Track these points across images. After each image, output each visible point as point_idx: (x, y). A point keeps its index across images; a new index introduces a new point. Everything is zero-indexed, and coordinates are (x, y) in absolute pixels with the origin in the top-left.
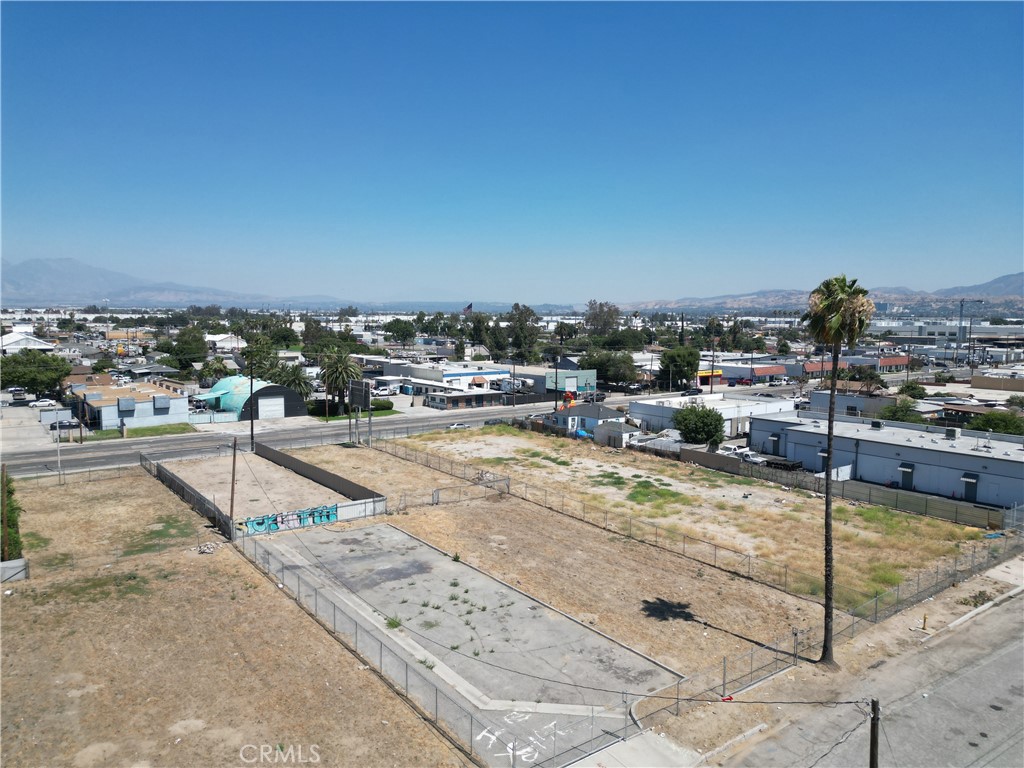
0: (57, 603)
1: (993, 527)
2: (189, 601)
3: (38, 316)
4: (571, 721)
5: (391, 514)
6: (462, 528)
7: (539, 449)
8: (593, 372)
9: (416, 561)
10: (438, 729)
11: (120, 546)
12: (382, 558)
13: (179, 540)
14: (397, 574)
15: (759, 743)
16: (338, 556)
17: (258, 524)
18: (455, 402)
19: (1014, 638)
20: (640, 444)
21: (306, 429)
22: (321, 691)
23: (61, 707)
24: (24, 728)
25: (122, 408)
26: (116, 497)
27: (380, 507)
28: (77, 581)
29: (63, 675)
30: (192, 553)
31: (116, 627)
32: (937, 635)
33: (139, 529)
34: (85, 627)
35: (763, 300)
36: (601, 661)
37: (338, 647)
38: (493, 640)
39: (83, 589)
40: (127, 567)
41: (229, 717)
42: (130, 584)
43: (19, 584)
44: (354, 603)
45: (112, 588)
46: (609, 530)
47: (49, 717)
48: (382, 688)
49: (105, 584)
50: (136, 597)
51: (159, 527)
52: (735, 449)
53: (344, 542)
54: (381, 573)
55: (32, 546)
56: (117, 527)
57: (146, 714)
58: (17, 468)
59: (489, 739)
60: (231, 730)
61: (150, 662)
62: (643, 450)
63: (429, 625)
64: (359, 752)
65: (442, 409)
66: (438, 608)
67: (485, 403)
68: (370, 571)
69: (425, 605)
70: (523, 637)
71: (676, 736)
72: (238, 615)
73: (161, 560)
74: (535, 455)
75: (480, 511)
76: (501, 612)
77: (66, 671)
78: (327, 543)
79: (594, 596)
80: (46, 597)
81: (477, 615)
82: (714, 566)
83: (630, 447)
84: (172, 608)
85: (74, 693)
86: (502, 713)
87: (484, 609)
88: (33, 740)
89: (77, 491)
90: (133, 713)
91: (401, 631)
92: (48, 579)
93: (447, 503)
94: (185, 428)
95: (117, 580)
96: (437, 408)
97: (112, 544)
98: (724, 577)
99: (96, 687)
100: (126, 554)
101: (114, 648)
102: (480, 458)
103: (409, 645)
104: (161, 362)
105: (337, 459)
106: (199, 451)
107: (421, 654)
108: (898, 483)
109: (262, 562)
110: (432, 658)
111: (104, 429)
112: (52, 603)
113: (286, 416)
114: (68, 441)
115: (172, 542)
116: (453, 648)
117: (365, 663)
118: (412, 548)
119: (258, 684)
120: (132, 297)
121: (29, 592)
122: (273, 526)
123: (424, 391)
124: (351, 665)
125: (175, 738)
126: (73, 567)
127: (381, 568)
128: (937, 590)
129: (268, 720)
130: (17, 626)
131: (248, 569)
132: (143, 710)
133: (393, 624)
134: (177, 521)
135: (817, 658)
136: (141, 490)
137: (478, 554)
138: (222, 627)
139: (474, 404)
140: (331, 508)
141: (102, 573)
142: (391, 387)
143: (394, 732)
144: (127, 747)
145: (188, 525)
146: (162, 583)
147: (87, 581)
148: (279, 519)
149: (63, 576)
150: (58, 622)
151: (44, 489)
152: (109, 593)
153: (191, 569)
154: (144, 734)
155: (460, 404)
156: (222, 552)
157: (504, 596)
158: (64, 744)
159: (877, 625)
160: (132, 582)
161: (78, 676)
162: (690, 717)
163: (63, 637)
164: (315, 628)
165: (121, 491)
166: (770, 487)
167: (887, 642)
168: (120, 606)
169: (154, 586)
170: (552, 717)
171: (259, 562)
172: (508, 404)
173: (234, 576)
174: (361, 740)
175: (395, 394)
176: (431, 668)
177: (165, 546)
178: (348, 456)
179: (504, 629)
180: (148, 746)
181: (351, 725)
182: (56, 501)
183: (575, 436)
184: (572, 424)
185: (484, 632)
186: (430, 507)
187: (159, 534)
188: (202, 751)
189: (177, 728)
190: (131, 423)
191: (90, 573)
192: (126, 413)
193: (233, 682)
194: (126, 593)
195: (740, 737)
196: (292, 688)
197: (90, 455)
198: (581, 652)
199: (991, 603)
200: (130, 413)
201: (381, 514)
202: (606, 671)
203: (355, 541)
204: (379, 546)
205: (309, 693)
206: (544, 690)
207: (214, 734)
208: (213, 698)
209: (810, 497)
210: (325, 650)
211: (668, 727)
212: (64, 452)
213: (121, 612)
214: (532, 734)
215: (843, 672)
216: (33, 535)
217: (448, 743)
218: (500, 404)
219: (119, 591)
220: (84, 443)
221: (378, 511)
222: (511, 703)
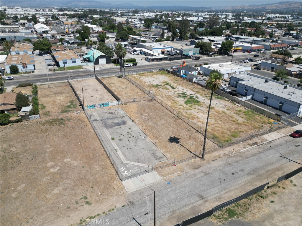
0: (46, 126)
1: (278, 120)
2: (72, 128)
4: (140, 167)
5: (123, 104)
6: (138, 111)
7: (169, 82)
9: (124, 121)
10: (113, 166)
11: (60, 110)
12: (116, 119)
13: (73, 109)
14: (118, 124)
15: (176, 176)
16: (107, 117)
18: (153, 60)
19: (254, 156)
20: (197, 82)
21: (111, 69)
22: (94, 155)
23: (45, 153)
24: (39, 157)
26: (61, 93)
28: (51, 120)
29: (46, 145)
30: (75, 114)
31: (57, 134)
32: (235, 153)
33: (65, 105)
34: (51, 133)
36: (153, 153)
37: (100, 144)
38: (132, 145)
39: (52, 122)
40: (61, 117)
41: (75, 159)
42: (61, 122)
43: (38, 120)
44: (106, 132)
45: (57, 122)
46: (174, 114)
47: (43, 155)
48: (105, 155)
49: (56, 121)
50: (62, 125)
51: (69, 104)
53: (109, 113)
54: (115, 123)
55: (42, 108)
56: (60, 104)
57: (60, 156)
58: (39, 81)
59: (122, 170)
60: (75, 162)
61: (63, 144)
62: (198, 84)
63: (120, 140)
64: (97, 170)
65: (150, 62)
66: (124, 135)
67: (162, 60)
68: (113, 123)
69: (121, 134)
70: (139, 145)
71: (159, 173)
72: (82, 133)
73: (68, 115)
74: (168, 84)
75: (144, 105)
76: (137, 138)
77: (47, 144)
78: (105, 113)
79: (160, 135)
80: (43, 124)
81: (132, 138)
82: (193, 128)
83: (195, 82)
84: (69, 130)
85: (48, 150)
86: (127, 164)
87: (133, 137)
88: (40, 160)
89: (52, 90)
90: (58, 156)
91: (114, 141)
92: (45, 119)
93: (137, 102)
94: (80, 67)
95: (58, 120)
96: (148, 61)
97: (59, 109)
99: (52, 149)
100: (62, 112)
101: (56, 139)
102: (152, 84)
103: (114, 145)
104: (77, 38)
105: (115, 82)
106: (82, 76)
107: (116, 147)
108: (263, 102)
109: (89, 117)
110: (118, 149)
111: (60, 67)
112: (45, 126)
113: (107, 63)
114: (52, 71)
115: (71, 110)
116: (123, 147)
117: (104, 149)
118: (124, 117)
119: (82, 152)
120: (72, 4)
121: (41, 122)
123: (146, 54)
124: (101, 149)
125: (65, 162)
126: (50, 116)
127: (115, 122)
128: (244, 140)
129: (82, 160)
130: (38, 132)
131: (86, 120)
132: (60, 155)
133: (113, 139)
134: (73, 103)
135: (201, 157)
136: (67, 91)
137: (139, 120)
138: (78, 136)
139: (159, 60)
141: (56, 118)
142: (138, 52)
143: (105, 166)
144: (56, 164)
145: (75, 104)
146: (68, 122)
147: (53, 120)
149: (48, 118)
150: (46, 131)
151: (45, 89)
152: (57, 124)
153: (74, 118)
154: (59, 161)
155: (155, 61)
156: (82, 114)
157: (140, 133)
158: (45, 161)
159: (222, 149)
160: (62, 121)
161: (49, 146)
162: (164, 169)
163: (47, 135)
164: (96, 139)
165: (63, 91)
166: (226, 100)
167: (221, 154)
168: (58, 128)
169: (66, 122)
170: (136, 166)
172: (169, 60)
173: (83, 121)
174: (98, 167)
175: (138, 54)
176: (117, 151)
177: (69, 111)
178: (119, 81)
179: (136, 143)
180: (59, 164)
181: (97, 163)
182: (48, 93)
183: (182, 77)
184: (182, 73)
185: (131, 143)
186: (133, 103)
187: (69, 107)
188: (69, 166)
189: (65, 160)
190: (67, 65)
191: (53, 118)
192: (65, 63)
193: (77, 150)
194: (60, 124)
195: (173, 175)
196: (88, 153)
197: (56, 77)
198: (150, 150)
199: (256, 145)
201: (120, 104)
202: (153, 156)
203: (112, 113)
204: (117, 115)
205: (91, 155)
206: (138, 160)
207: (72, 162)
208: (73, 154)
209: (235, 105)
210: (97, 144)
211: (159, 171)
212: (50, 75)
213: (59, 130)
214: (131, 170)
215: (205, 161)
216: (42, 105)
217: (114, 170)
218: (167, 61)
219: (59, 123)
220: (55, 72)
221: (119, 104)
222: (130, 162)
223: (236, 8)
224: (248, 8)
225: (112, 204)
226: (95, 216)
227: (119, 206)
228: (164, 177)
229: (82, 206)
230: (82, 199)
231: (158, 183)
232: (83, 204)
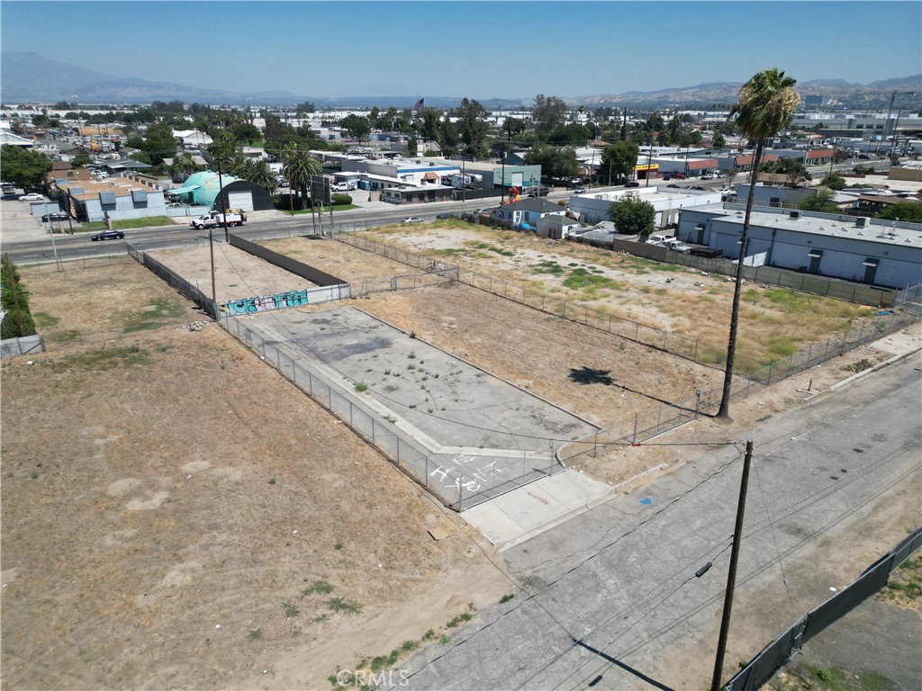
0: (73, 372)
1: (884, 305)
2: (185, 369)
3: (12, 112)
4: (508, 462)
5: (355, 298)
6: (417, 311)
7: (487, 241)
8: (539, 167)
9: (378, 338)
10: (400, 468)
11: (121, 325)
12: (348, 335)
13: (171, 319)
14: (362, 348)
15: (659, 478)
16: (311, 333)
17: (239, 306)
18: (409, 197)
20: (578, 236)
21: (274, 222)
22: (302, 440)
23: (90, 452)
24: (63, 467)
25: (105, 202)
26: (111, 282)
27: (345, 292)
28: (87, 353)
29: (87, 428)
30: (183, 331)
31: (127, 390)
32: (820, 395)
33: (135, 310)
34: (101, 391)
35: (704, 93)
36: (534, 417)
37: (315, 406)
38: (445, 401)
39: (94, 360)
40: (129, 341)
41: (230, 459)
42: (133, 356)
43: (38, 356)
44: (327, 372)
45: (119, 359)
46: (546, 312)
47: (82, 459)
48: (353, 438)
49: (112, 355)
50: (141, 366)
51: (152, 308)
52: (663, 239)
53: (315, 321)
54: (348, 347)
55: (43, 325)
56: (116, 309)
57: (161, 457)
58: (19, 256)
59: (441, 475)
60: (232, 469)
61: (159, 418)
62: (580, 241)
63: (391, 389)
64: (336, 485)
65: (397, 204)
66: (398, 376)
67: (436, 198)
68: (339, 345)
69: (387, 373)
70: (470, 398)
71: (592, 473)
72: (229, 381)
73: (158, 336)
74: (482, 246)
75: (433, 296)
76: (451, 379)
77: (90, 425)
78: (300, 322)
79: (530, 365)
80: (61, 367)
81: (430, 382)
82: (635, 341)
83: (569, 238)
84: (172, 376)
85: (99, 442)
86: (453, 456)
87: (437, 377)
88: (72, 476)
89: (74, 277)
90: (150, 456)
91: (368, 394)
92: (62, 352)
93: (404, 289)
94: (164, 220)
95: (122, 353)
96: (393, 203)
97: (113, 322)
98: (643, 350)
99: (117, 437)
100: (127, 331)
101: (127, 407)
102: (433, 250)
103: (374, 405)
104: (134, 157)
105: (304, 249)
106: (179, 242)
107: (385, 411)
108: (806, 268)
109: (244, 337)
110: (393, 415)
111: (91, 221)
112: (69, 371)
113: (255, 209)
114: (60, 232)
115: (165, 322)
116: (411, 407)
117: (338, 419)
118: (375, 327)
119: (250, 435)
121: (47, 362)
122: (252, 308)
123: (380, 186)
124: (327, 420)
125: (187, 474)
126: (82, 342)
127: (349, 343)
128: (825, 359)
129: (262, 461)
130: (42, 390)
131: (233, 344)
132: (158, 454)
133: (361, 388)
134: (167, 304)
135: (715, 414)
136: (132, 276)
137: (431, 332)
138: (216, 390)
139: (426, 199)
140: (302, 293)
141: (108, 347)
142: (350, 182)
143: (364, 470)
144: (148, 482)
145: (177, 307)
146: (162, 355)
147: (96, 353)
148: (257, 302)
149: (75, 350)
150: (76, 386)
151: (46, 275)
152: (117, 363)
153: (185, 344)
154: (161, 472)
155: (414, 199)
156: (210, 330)
157: (453, 366)
158: (97, 479)
159: (769, 388)
160: (136, 355)
161: (101, 429)
162: (605, 459)
163: (83, 398)
164: (295, 392)
165: (114, 277)
166: (692, 273)
167: (775, 400)
168: (127, 374)
169: (154, 357)
170: (492, 459)
171: (242, 338)
172: (458, 200)
173: (222, 350)
174: (337, 476)
175: (353, 189)
176: (393, 422)
177: (159, 325)
178: (314, 246)
179: (454, 392)
180: (165, 480)
181: (329, 465)
182: (58, 285)
183: (519, 229)
184: (517, 217)
185: (436, 394)
186: (389, 293)
187: (152, 314)
188: (210, 484)
189: (188, 467)
190: (114, 216)
191: (98, 347)
192: (108, 206)
193: (230, 433)
194: (131, 363)
195: (645, 473)
196: (279, 437)
197: (82, 245)
198: (517, 409)
199: (870, 369)
200: (112, 206)
201: (346, 298)
202: (538, 424)
203: (325, 321)
204: (346, 325)
205: (293, 442)
206: (486, 439)
207: (219, 471)
208: (215, 446)
209: (726, 281)
210: (304, 408)
211: (586, 466)
212: (58, 242)
213: (129, 379)
214: (475, 471)
215: (735, 424)
216: (43, 315)
217: (408, 478)
218: (451, 199)
219: (125, 362)
220: (75, 234)
221: (343, 296)
222: (459, 448)
223: (588, 100)
224: (621, 100)
225: (449, 597)
226: (395, 653)
227: (485, 599)
228: (618, 483)
229: (318, 620)
230: (307, 592)
231: (605, 504)
232: (319, 613)
